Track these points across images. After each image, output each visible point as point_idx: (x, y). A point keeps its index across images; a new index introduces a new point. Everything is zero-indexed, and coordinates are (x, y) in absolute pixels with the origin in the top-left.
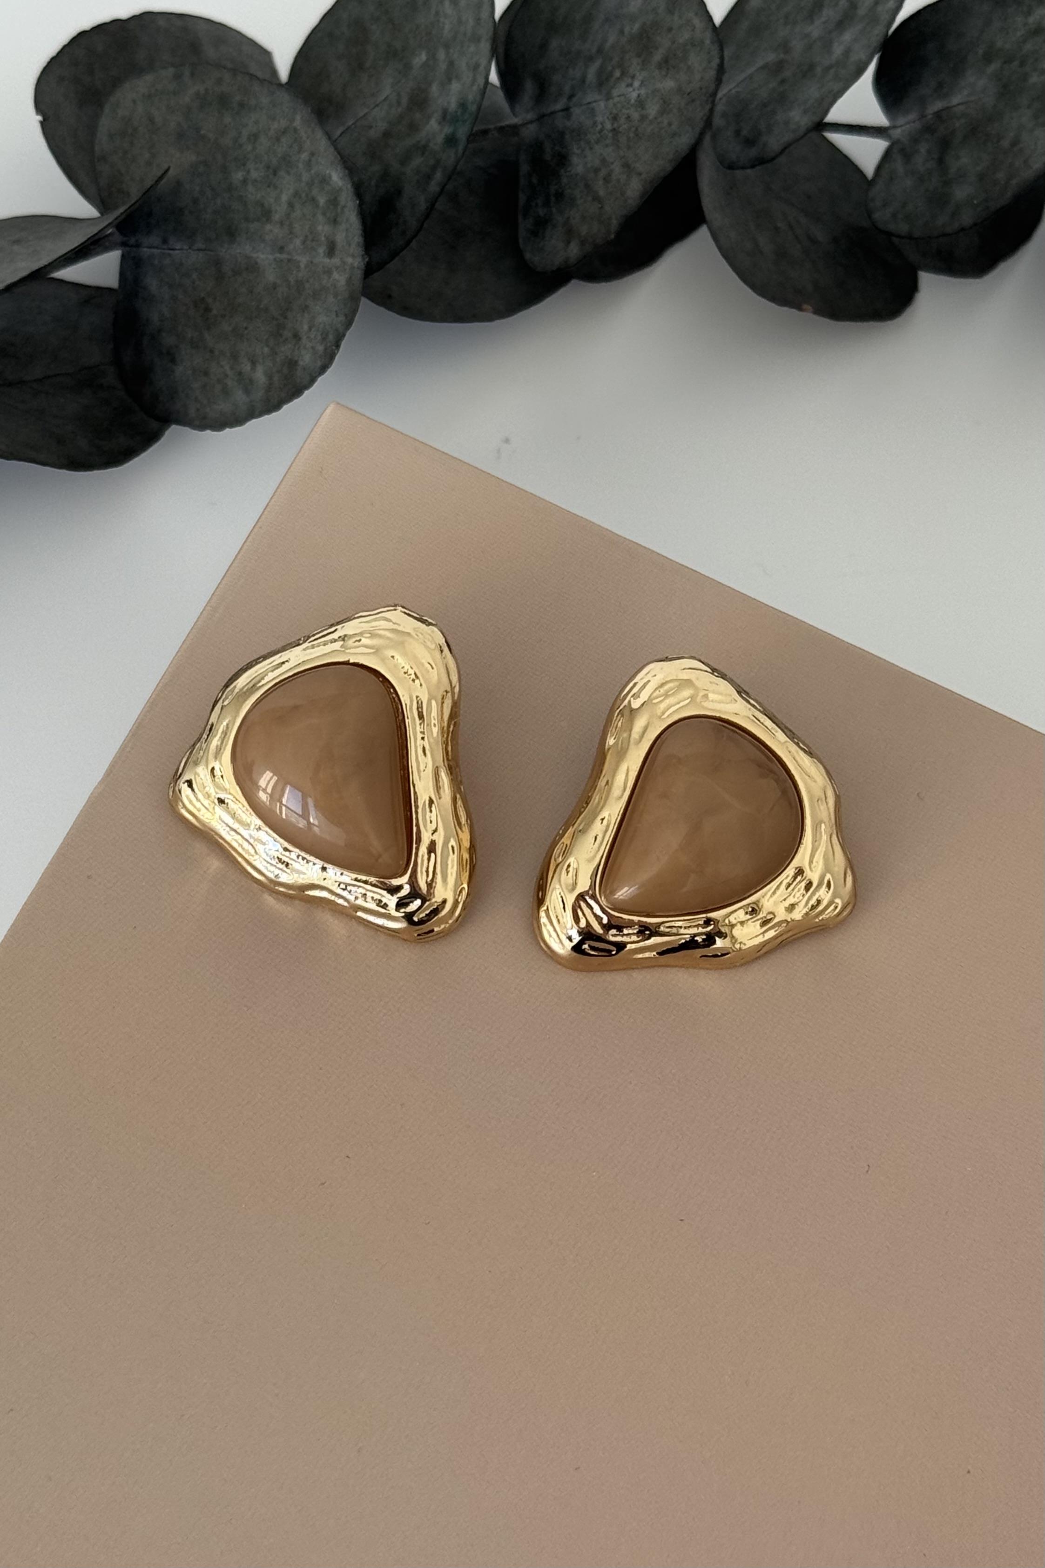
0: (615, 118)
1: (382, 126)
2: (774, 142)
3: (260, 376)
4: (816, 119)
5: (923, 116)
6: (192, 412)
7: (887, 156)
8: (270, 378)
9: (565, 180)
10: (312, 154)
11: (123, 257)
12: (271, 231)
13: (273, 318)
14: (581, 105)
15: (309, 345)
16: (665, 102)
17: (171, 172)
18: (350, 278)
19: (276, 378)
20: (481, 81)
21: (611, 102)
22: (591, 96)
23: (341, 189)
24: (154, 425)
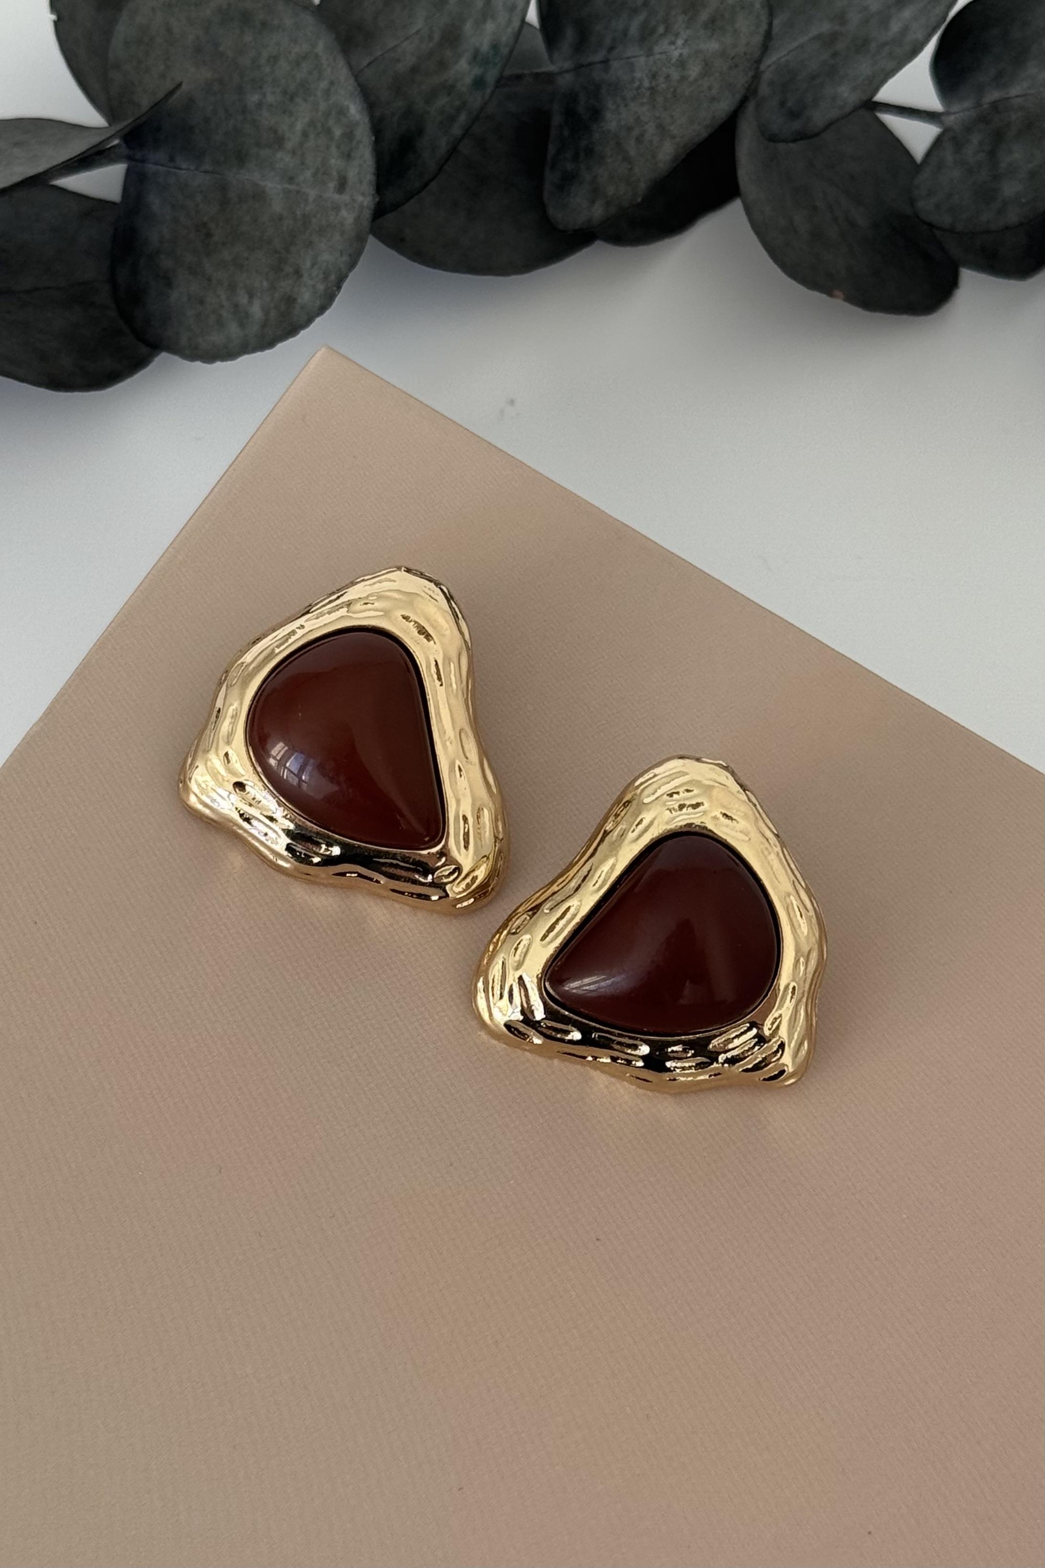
0: (654, 76)
1: (410, 60)
2: (819, 117)
3: (256, 310)
4: (864, 97)
5: (978, 105)
6: (184, 340)
7: (937, 143)
8: (266, 312)
9: (596, 136)
10: (332, 83)
11: (128, 173)
12: (282, 159)
13: (276, 252)
14: (621, 59)
15: (311, 283)
16: (706, 64)
17: (184, 86)
18: (359, 217)
19: (273, 314)
20: (516, 24)
21: (651, 58)
22: (631, 49)
23: (357, 124)
24: (144, 350)
